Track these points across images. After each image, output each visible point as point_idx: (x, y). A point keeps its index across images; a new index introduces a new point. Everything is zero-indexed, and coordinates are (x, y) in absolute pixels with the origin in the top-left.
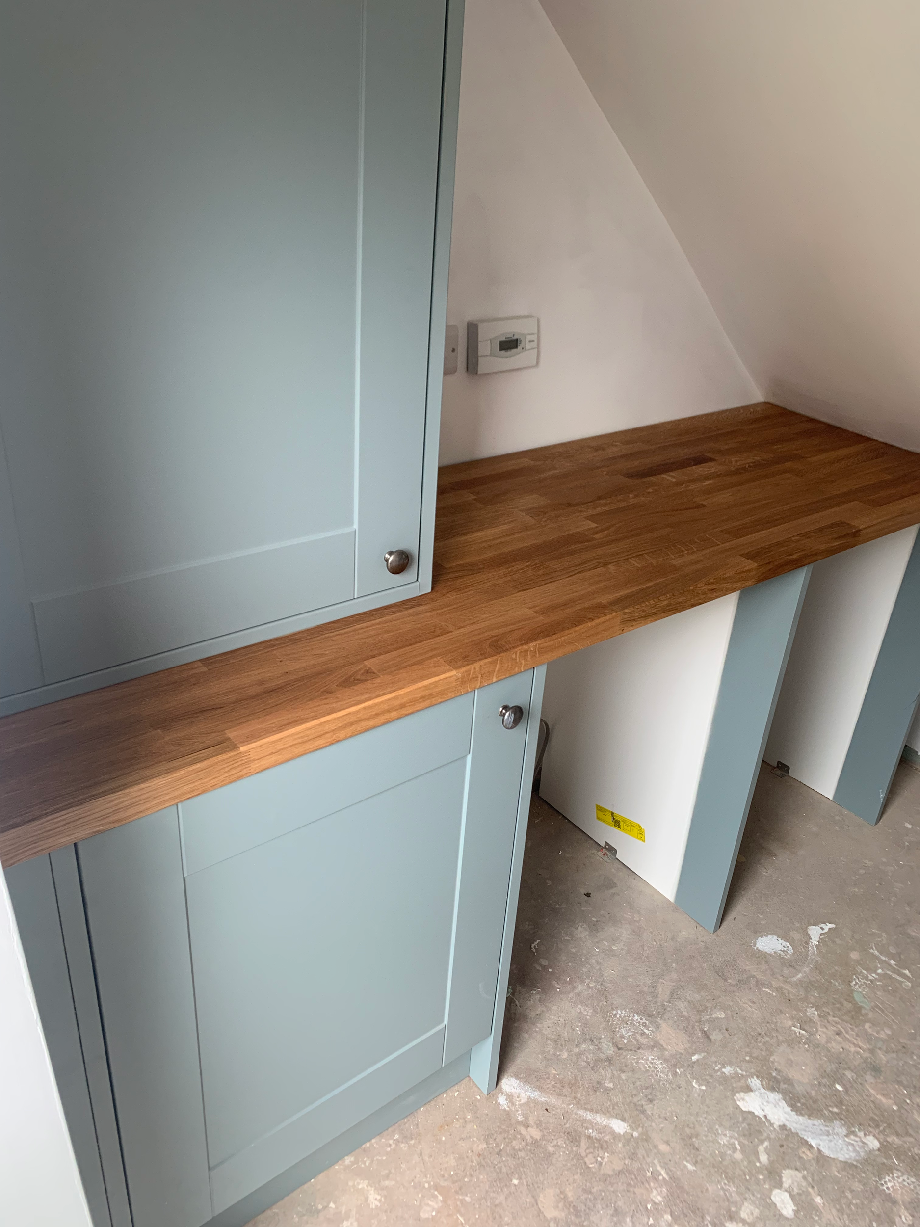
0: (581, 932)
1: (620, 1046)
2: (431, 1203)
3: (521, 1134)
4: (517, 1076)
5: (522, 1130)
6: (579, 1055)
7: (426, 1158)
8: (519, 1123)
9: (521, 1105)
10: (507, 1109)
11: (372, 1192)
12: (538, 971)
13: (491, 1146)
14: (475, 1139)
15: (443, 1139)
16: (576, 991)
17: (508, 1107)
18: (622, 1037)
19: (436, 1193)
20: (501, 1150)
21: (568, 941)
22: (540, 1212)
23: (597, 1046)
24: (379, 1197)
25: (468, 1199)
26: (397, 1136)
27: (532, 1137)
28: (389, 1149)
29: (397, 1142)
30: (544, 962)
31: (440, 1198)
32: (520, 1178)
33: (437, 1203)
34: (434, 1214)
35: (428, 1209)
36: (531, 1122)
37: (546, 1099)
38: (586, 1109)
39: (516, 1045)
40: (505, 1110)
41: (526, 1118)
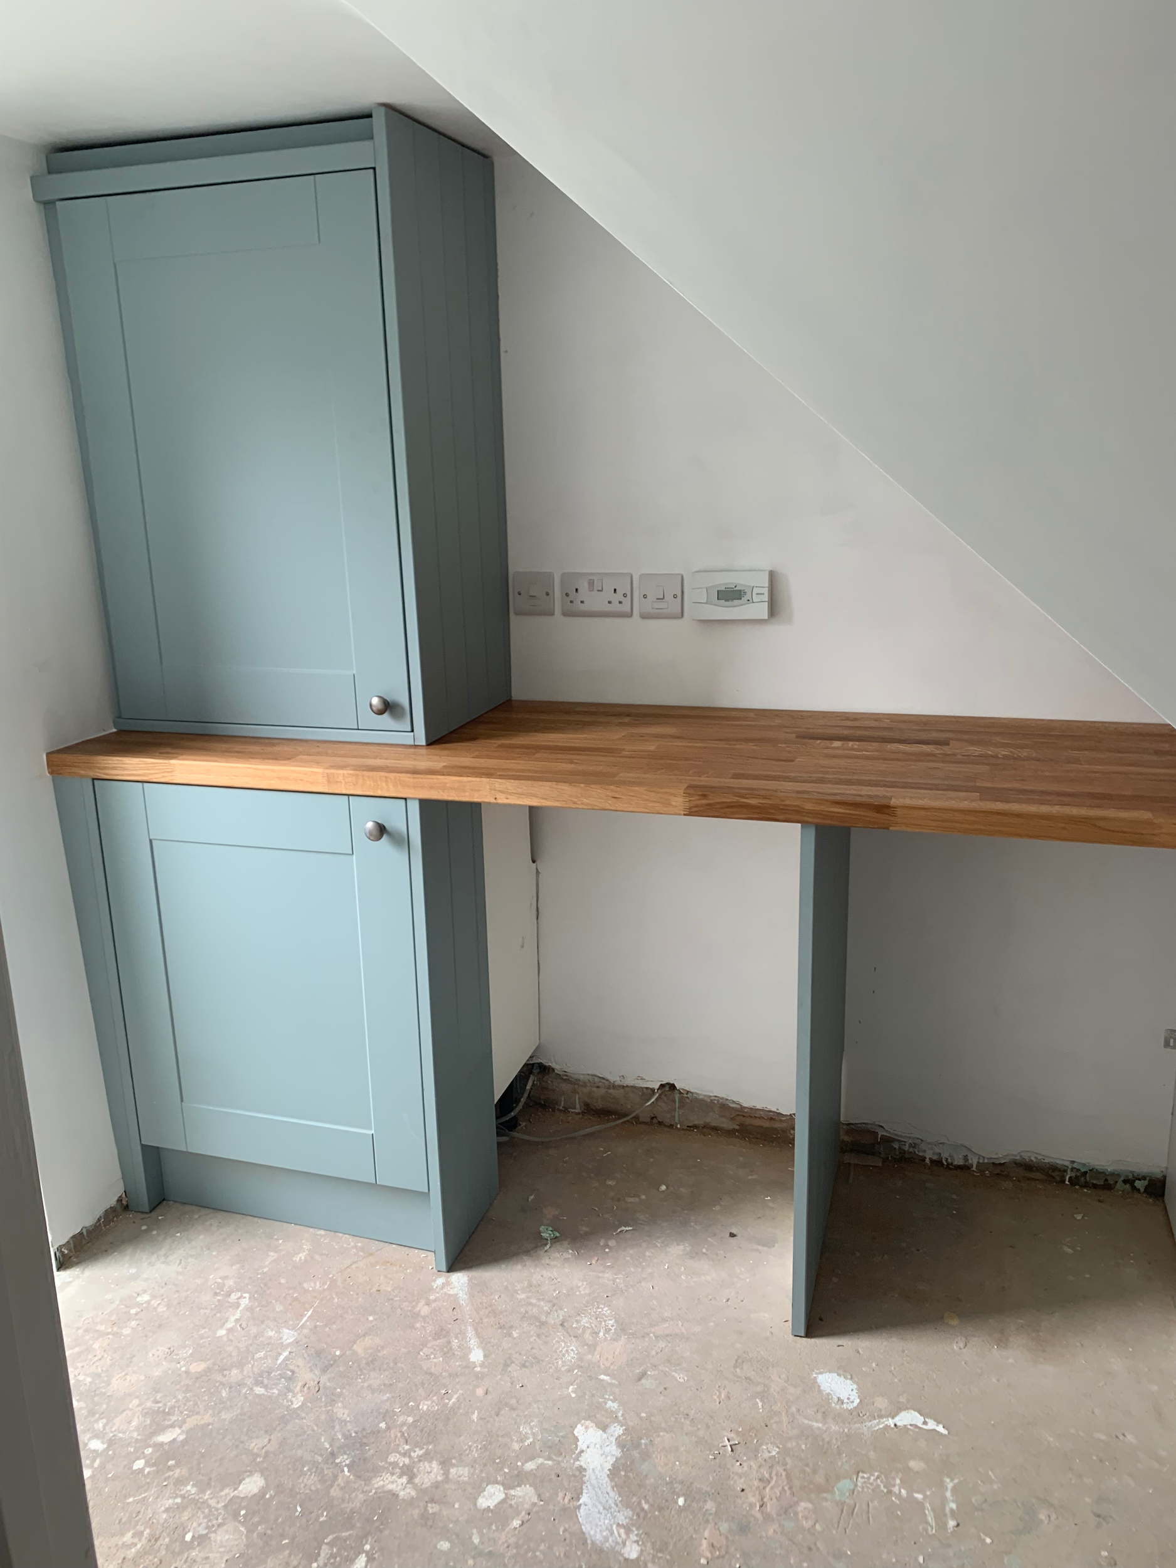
0: (677, 1250)
1: (565, 1324)
2: (318, 1284)
3: (417, 1304)
4: (470, 1280)
5: (423, 1302)
6: (530, 1304)
7: (354, 1266)
8: (427, 1299)
9: (445, 1293)
10: (435, 1287)
11: (305, 1254)
12: (599, 1244)
13: (392, 1292)
14: (391, 1282)
15: (378, 1267)
16: (600, 1275)
17: (437, 1287)
18: (578, 1322)
19: (328, 1283)
20: (392, 1299)
21: (657, 1246)
22: (355, 1342)
23: (551, 1310)
24: (303, 1258)
25: (336, 1300)
26: (360, 1244)
27: (419, 1311)
28: (345, 1246)
29: (355, 1247)
30: (612, 1243)
31: (326, 1287)
32: (375, 1320)
33: (320, 1287)
34: (311, 1289)
35: (313, 1284)
36: (434, 1305)
37: (464, 1304)
38: (476, 1330)
39: (503, 1266)
40: (432, 1286)
41: (435, 1301)
